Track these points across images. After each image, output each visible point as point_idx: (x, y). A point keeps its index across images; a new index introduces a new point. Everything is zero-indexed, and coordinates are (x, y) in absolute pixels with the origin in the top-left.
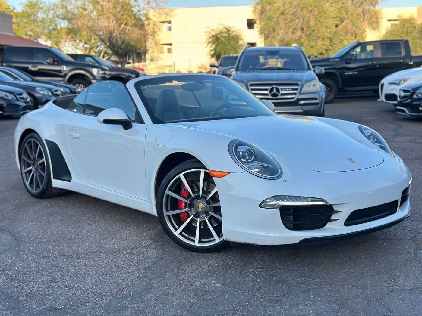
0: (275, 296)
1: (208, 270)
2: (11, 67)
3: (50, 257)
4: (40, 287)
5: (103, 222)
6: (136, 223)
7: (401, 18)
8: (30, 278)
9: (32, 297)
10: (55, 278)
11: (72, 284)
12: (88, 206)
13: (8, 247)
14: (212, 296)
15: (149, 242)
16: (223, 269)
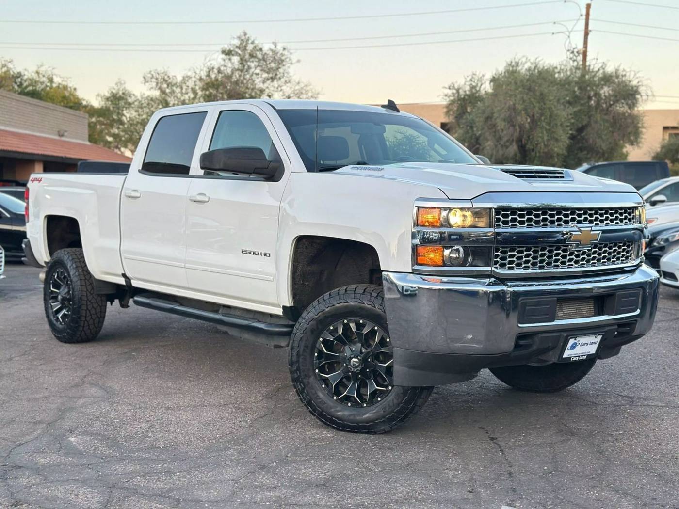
0: (389, 445)
3: (148, 408)
4: (139, 432)
5: (208, 379)
6: (247, 381)
8: (127, 424)
9: (131, 438)
10: (154, 425)
11: (172, 430)
12: (190, 364)
13: (100, 399)
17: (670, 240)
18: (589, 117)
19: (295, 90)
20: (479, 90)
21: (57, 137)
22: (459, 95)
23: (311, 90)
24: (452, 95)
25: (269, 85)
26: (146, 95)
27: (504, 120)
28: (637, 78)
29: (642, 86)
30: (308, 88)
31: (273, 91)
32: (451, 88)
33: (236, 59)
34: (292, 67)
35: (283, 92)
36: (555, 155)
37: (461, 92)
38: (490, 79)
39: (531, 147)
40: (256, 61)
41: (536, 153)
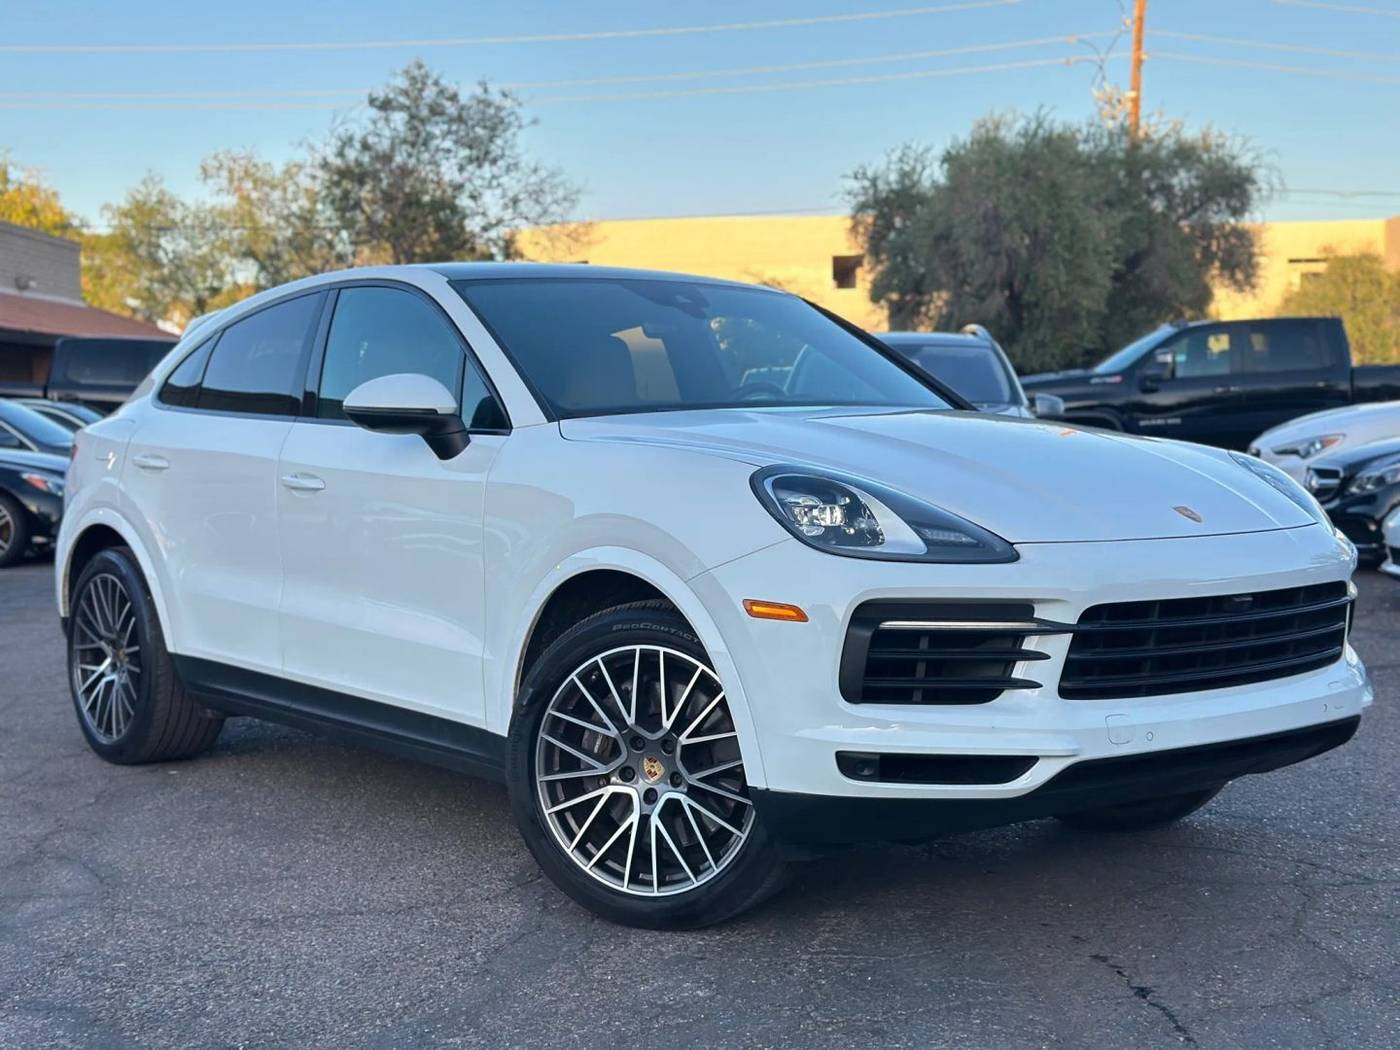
0: (869, 1020)
1: (677, 956)
2: (76, 401)
3: (206, 925)
4: (179, 998)
5: (363, 837)
6: (464, 839)
7: (1331, 256)
8: (149, 975)
9: (157, 1020)
10: (222, 976)
11: (271, 991)
12: (317, 796)
13: (79, 900)
14: (684, 1018)
15: (502, 887)
16: (720, 954)
17: (1389, 479)
18: (1151, 234)
19: (527, 185)
20: (919, 181)
21: (12, 291)
22: (876, 191)
23: (563, 183)
24: (861, 191)
25: (473, 174)
26: (208, 206)
27: (975, 241)
28: (1248, 150)
29: (1260, 166)
30: (556, 181)
31: (481, 186)
32: (859, 176)
33: (399, 119)
34: (521, 134)
35: (504, 190)
36: (1084, 313)
37: (881, 185)
38: (941, 158)
39: (1033, 299)
40: (444, 123)
41: (1043, 311)
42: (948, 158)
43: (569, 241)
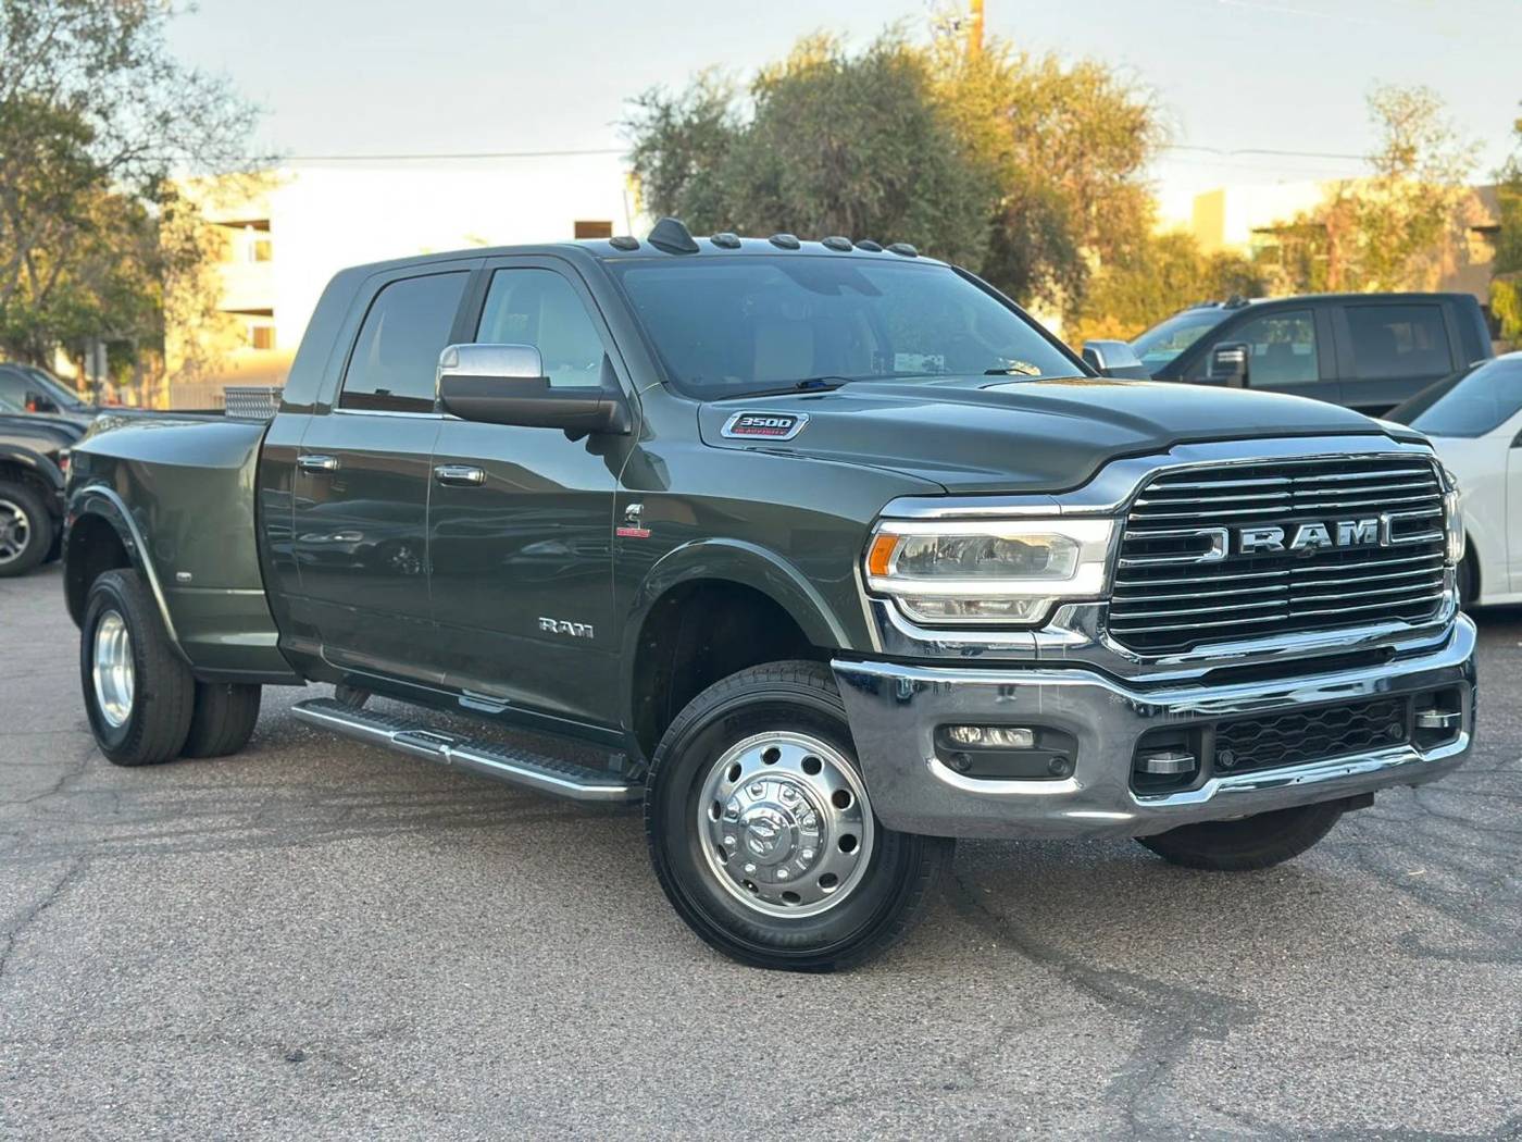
20: (721, 117)
22: (668, 124)
24: (649, 123)
29: (1155, 107)
32: (648, 101)
37: (674, 117)
38: (752, 84)
42: (762, 84)
43: (245, 180)
